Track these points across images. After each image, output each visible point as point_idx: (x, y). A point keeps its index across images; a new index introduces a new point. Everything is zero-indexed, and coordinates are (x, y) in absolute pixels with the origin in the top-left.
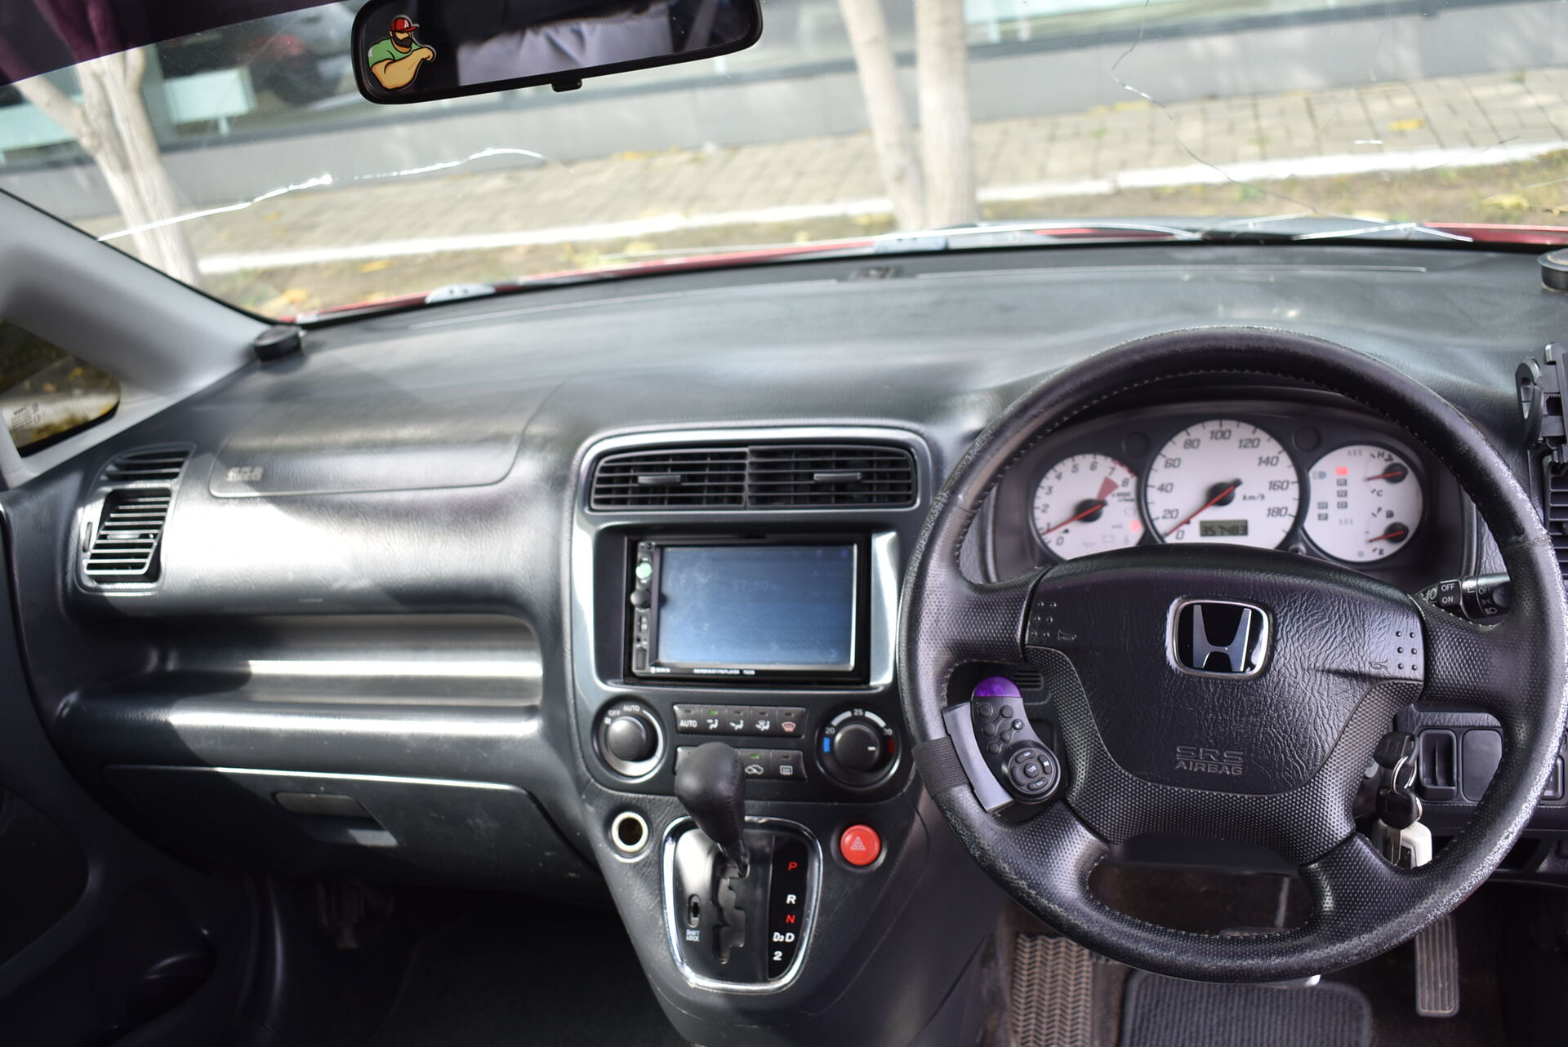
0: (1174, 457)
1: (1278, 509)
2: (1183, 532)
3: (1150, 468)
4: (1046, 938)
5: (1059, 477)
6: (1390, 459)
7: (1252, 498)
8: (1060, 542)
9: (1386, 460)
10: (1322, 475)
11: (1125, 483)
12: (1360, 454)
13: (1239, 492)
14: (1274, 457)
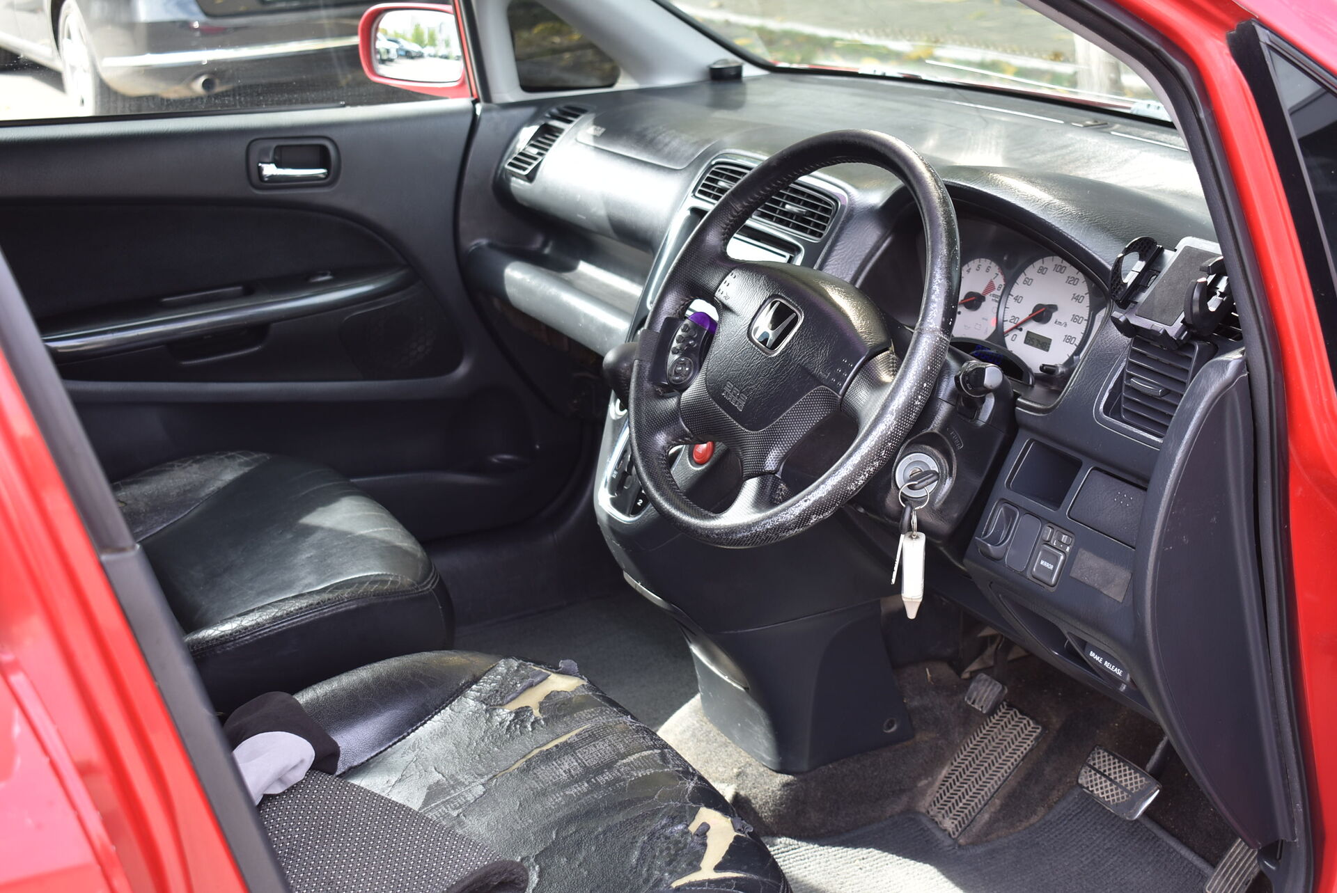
0: (1030, 278)
2: (1016, 334)
3: (1015, 281)
4: (1017, 712)
7: (1060, 323)
11: (999, 287)
13: (1055, 316)
14: (1081, 296)
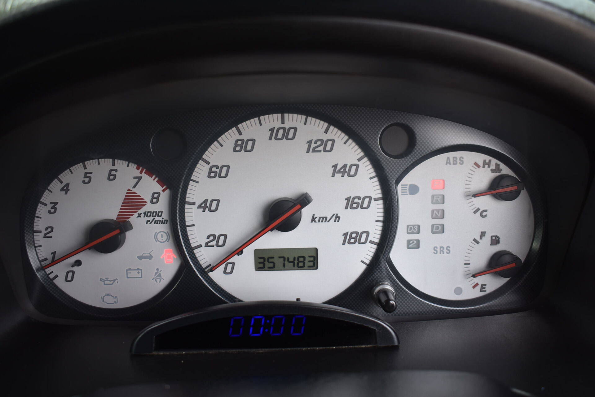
1: (357, 233)
2: (233, 264)
3: (188, 179)
5: (66, 189)
6: (498, 169)
7: (323, 219)
8: (70, 277)
9: (493, 171)
10: (414, 190)
11: (155, 198)
12: (462, 163)
13: (306, 212)
14: (352, 166)
